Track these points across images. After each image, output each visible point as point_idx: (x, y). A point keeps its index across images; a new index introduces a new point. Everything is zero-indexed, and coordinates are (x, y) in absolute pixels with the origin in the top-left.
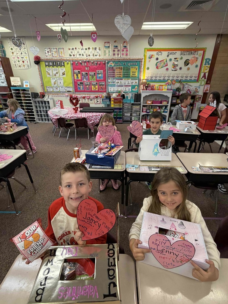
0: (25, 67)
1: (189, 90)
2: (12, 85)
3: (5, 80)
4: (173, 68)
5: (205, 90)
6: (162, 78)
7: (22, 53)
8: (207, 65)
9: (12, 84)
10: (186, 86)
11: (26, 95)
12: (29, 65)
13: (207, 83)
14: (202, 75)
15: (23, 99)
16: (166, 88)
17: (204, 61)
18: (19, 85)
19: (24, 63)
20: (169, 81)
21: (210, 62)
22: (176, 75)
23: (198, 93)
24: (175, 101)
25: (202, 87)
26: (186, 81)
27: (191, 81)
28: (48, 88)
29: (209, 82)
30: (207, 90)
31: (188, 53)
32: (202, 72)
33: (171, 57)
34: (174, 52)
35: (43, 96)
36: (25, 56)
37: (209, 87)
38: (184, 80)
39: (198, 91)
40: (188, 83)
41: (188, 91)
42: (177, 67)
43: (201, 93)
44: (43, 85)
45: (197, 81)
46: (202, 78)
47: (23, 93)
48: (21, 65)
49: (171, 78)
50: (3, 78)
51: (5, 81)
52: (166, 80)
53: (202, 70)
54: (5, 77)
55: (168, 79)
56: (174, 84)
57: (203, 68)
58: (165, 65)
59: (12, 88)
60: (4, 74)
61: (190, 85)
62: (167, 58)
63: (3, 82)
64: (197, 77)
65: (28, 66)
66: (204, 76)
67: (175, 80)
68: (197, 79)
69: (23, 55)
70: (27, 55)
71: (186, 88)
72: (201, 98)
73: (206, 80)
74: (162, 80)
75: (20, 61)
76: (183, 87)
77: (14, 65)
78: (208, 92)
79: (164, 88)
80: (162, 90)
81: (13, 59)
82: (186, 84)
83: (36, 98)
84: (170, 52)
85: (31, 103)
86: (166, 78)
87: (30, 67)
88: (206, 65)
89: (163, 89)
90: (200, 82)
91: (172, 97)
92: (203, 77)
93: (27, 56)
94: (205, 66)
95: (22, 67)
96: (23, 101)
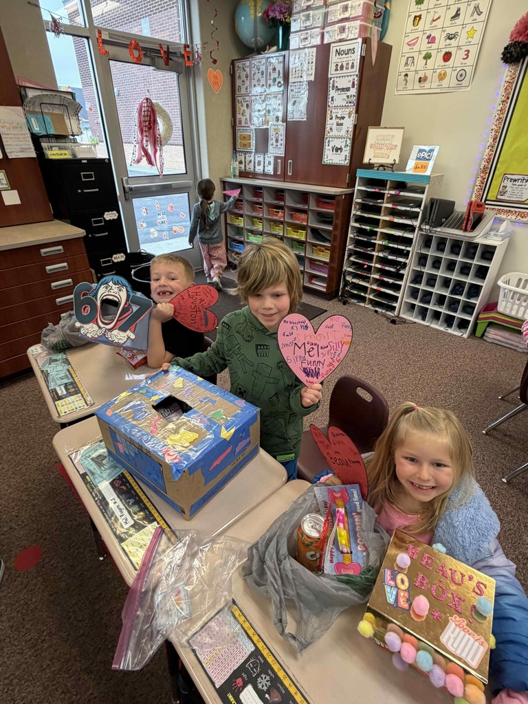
0: (445, 83)
2: (366, 160)
3: (349, 142)
7: (462, 12)
9: (369, 156)
11: (403, 208)
12: (469, 70)
15: (384, 221)
18: (391, 161)
19: (450, 63)
28: (509, 184)
35: (474, 220)
36: (468, 28)
44: (489, 170)
47: (393, 199)
48: (429, 74)
50: (343, 133)
51: (346, 146)
54: (351, 130)
59: (361, 173)
60: (353, 115)
63: (337, 150)
65: (461, 77)
69: (459, 21)
70: (483, 17)
75: (433, 53)
77: (402, 77)
81: (406, 49)
83: (440, 225)
85: (408, 242)
87: (464, 83)
93: (479, 27)
95: (432, 85)
96: (379, 230)
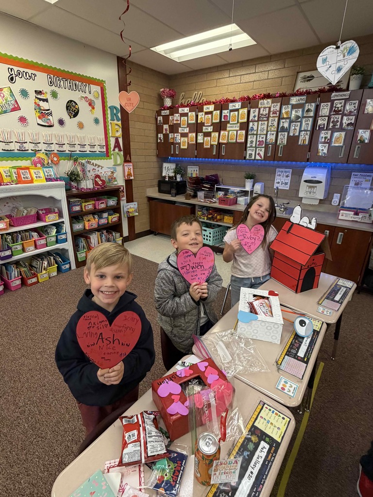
1: (98, 176)
4: (39, 118)
5: (126, 174)
6: (14, 147)
8: (116, 122)
10: (89, 167)
13: (126, 161)
14: (112, 142)
16: (42, 175)
17: (109, 112)
20: (40, 155)
21: (119, 115)
22: (54, 138)
23: (116, 183)
24: (77, 208)
25: (119, 169)
26: (83, 155)
27: (93, 155)
29: (128, 158)
30: (129, 175)
31: (67, 84)
32: (110, 135)
33: (21, 83)
34: (30, 71)
37: (132, 167)
38: (78, 152)
39: (115, 178)
40: (93, 161)
41: (97, 179)
42: (50, 117)
43: (120, 182)
45: (107, 155)
46: (114, 150)
49: (43, 147)
52: (30, 151)
53: (110, 131)
55: (36, 151)
56: (57, 164)
57: (110, 127)
58: (12, 107)
61: (96, 165)
62: (10, 85)
64: (105, 147)
66: (117, 145)
67: (56, 152)
68: (105, 150)
71: (89, 171)
72: (123, 192)
73: (122, 153)
74: (16, 151)
76: (83, 171)
78: (132, 178)
79: (34, 176)
80: (32, 181)
82: (89, 162)
84: (16, 69)
86: (29, 147)
88: (114, 120)
89: (32, 179)
90: (112, 157)
91: (68, 197)
92: (115, 147)
94: (111, 122)
